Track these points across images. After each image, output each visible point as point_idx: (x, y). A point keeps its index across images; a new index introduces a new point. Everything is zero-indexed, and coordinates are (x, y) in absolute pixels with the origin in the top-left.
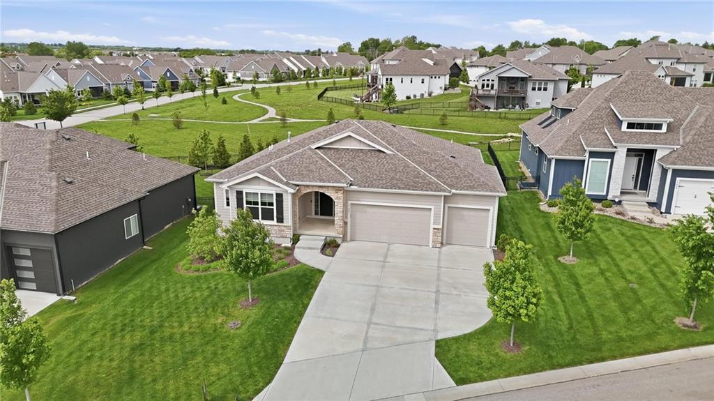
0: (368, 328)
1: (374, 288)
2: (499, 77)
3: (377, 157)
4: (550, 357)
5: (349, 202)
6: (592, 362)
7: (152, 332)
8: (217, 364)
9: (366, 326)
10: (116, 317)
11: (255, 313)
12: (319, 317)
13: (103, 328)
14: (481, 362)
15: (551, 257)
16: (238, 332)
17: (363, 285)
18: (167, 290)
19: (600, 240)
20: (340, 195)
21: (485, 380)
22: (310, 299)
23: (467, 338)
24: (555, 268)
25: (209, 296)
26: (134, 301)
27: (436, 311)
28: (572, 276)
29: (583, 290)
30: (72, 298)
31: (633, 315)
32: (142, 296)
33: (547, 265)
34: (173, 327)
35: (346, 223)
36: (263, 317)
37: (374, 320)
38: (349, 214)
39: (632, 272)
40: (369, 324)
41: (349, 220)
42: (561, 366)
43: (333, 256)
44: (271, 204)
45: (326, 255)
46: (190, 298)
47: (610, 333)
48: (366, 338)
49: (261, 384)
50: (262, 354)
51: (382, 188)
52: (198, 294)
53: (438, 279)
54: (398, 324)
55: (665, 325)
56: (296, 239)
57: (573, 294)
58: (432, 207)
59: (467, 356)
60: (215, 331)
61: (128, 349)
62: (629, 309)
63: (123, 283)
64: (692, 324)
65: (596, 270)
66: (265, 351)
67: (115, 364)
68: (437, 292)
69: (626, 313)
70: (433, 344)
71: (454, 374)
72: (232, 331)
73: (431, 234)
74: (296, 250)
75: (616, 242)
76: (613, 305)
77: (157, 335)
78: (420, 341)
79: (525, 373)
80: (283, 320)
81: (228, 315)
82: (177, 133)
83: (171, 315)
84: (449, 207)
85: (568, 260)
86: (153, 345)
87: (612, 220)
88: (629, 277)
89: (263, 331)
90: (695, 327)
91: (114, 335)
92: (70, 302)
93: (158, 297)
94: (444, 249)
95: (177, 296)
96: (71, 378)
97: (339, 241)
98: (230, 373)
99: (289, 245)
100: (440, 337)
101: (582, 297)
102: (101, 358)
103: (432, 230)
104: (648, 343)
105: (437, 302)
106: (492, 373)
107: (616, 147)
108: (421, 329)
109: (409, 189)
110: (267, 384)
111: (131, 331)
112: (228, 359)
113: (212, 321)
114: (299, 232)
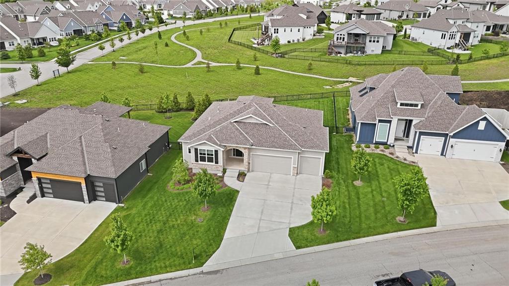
0: (260, 221)
1: (263, 201)
2: (348, 34)
3: (265, 128)
4: (338, 236)
5: (251, 153)
6: (354, 239)
7: (164, 224)
8: (196, 239)
9: (259, 221)
10: (146, 215)
11: (209, 214)
12: (238, 216)
13: (142, 221)
14: (308, 239)
15: (350, 181)
16: (202, 223)
17: (258, 199)
18: (166, 201)
19: (377, 171)
20: (247, 150)
21: (308, 247)
22: (234, 207)
23: (303, 227)
24: (351, 189)
25: (186, 205)
26: (151, 207)
27: (291, 213)
28: (357, 194)
29: (360, 202)
30: (123, 205)
31: (379, 215)
32: (155, 204)
33: (347, 186)
34: (173, 222)
35: (249, 163)
36: (213, 216)
37: (262, 218)
38: (251, 159)
39: (386, 191)
40: (260, 220)
41: (251, 162)
42: (341, 241)
43: (243, 182)
44: (212, 155)
45: (239, 181)
46: (178, 205)
47: (366, 224)
48: (259, 227)
49: (215, 249)
50: (214, 235)
51: (267, 147)
52: (181, 204)
53: (293, 196)
54: (273, 220)
55: (391, 220)
56: (224, 171)
57: (355, 203)
58: (292, 157)
59: (302, 235)
60: (192, 223)
61: (156, 232)
62: (378, 212)
63: (144, 197)
64: (403, 220)
65: (370, 189)
66: (216, 233)
67: (152, 239)
68: (292, 202)
69: (376, 214)
70: (288, 229)
71: (295, 244)
72: (200, 224)
73: (292, 169)
74: (225, 178)
75: (384, 173)
76: (372, 210)
77: (167, 225)
78: (282, 228)
79: (325, 244)
80: (222, 218)
81: (197, 215)
82: (142, 77)
83: (170, 215)
84: (301, 156)
85: (358, 183)
86: (166, 230)
87: (386, 158)
88: (384, 194)
89: (213, 223)
90: (404, 222)
91: (148, 225)
92: (123, 207)
93: (163, 205)
94: (298, 176)
95: (171, 204)
96: (136, 245)
97: (246, 172)
98: (202, 243)
99: (221, 175)
100: (292, 226)
101: (359, 205)
102: (145, 236)
103: (292, 168)
104: (381, 229)
105: (292, 209)
106: (312, 244)
107: (392, 118)
108: (284, 223)
109: (281, 149)
110: (218, 248)
111: (155, 223)
112: (200, 237)
113: (190, 218)
114: (226, 167)
